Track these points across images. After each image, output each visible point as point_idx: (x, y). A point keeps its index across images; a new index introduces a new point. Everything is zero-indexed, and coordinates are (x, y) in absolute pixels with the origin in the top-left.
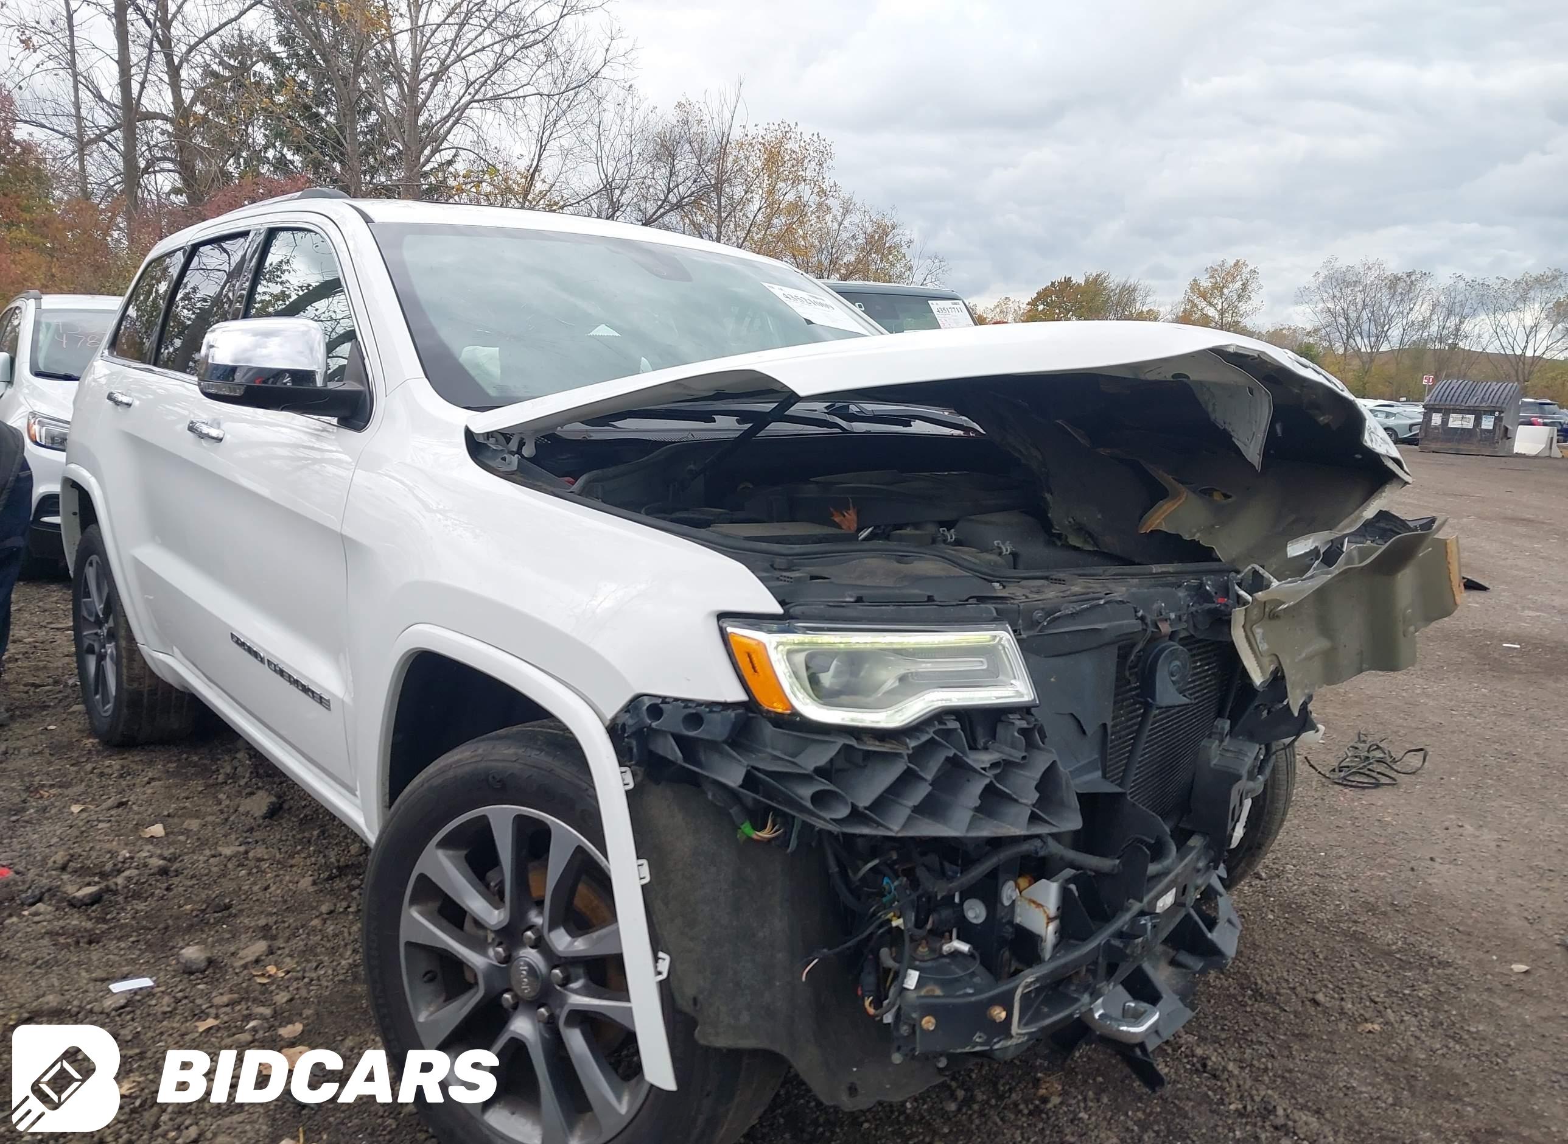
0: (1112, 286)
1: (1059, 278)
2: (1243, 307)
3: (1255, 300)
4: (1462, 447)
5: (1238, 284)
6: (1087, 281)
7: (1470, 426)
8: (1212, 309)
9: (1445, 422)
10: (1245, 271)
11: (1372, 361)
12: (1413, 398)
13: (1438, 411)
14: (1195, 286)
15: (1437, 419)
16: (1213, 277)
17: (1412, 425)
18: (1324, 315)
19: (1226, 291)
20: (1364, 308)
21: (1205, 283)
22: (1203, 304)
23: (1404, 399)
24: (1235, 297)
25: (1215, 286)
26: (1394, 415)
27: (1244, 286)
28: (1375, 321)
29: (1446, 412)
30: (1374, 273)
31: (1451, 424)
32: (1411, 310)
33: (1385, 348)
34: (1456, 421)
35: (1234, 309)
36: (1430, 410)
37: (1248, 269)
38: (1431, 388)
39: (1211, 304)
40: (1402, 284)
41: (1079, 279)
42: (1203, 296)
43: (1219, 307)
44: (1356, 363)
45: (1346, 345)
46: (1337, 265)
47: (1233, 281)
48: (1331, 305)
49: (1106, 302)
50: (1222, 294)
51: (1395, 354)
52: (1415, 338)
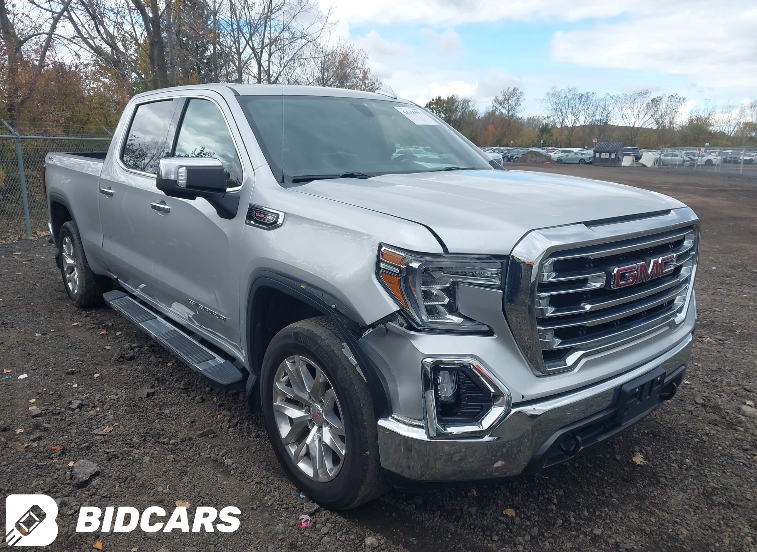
0: (460, 100)
1: (436, 97)
2: (517, 108)
3: (523, 104)
4: (605, 164)
5: (516, 98)
6: (448, 98)
7: (608, 157)
8: (504, 110)
9: (600, 156)
10: (518, 92)
11: (573, 131)
12: (590, 147)
13: (598, 152)
14: (496, 100)
15: (598, 155)
16: (504, 95)
17: (590, 158)
18: (552, 111)
19: (510, 101)
20: (569, 108)
21: (501, 98)
22: (500, 107)
23: (586, 147)
24: (514, 104)
25: (505, 99)
26: (584, 154)
27: (518, 99)
28: (573, 114)
29: (600, 153)
30: (572, 92)
31: (602, 157)
32: (588, 108)
33: (578, 125)
34: (603, 156)
35: (513, 108)
36: (595, 152)
37: (519, 91)
38: (596, 143)
39: (504, 107)
40: (584, 97)
41: (445, 97)
42: (500, 104)
43: (507, 109)
44: (566, 132)
45: (562, 124)
46: (556, 89)
47: (513, 97)
48: (555, 107)
49: (457, 107)
50: (508, 103)
51: (583, 127)
52: (590, 120)
